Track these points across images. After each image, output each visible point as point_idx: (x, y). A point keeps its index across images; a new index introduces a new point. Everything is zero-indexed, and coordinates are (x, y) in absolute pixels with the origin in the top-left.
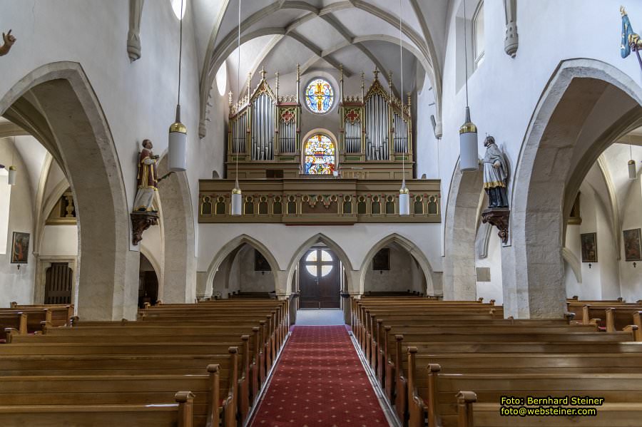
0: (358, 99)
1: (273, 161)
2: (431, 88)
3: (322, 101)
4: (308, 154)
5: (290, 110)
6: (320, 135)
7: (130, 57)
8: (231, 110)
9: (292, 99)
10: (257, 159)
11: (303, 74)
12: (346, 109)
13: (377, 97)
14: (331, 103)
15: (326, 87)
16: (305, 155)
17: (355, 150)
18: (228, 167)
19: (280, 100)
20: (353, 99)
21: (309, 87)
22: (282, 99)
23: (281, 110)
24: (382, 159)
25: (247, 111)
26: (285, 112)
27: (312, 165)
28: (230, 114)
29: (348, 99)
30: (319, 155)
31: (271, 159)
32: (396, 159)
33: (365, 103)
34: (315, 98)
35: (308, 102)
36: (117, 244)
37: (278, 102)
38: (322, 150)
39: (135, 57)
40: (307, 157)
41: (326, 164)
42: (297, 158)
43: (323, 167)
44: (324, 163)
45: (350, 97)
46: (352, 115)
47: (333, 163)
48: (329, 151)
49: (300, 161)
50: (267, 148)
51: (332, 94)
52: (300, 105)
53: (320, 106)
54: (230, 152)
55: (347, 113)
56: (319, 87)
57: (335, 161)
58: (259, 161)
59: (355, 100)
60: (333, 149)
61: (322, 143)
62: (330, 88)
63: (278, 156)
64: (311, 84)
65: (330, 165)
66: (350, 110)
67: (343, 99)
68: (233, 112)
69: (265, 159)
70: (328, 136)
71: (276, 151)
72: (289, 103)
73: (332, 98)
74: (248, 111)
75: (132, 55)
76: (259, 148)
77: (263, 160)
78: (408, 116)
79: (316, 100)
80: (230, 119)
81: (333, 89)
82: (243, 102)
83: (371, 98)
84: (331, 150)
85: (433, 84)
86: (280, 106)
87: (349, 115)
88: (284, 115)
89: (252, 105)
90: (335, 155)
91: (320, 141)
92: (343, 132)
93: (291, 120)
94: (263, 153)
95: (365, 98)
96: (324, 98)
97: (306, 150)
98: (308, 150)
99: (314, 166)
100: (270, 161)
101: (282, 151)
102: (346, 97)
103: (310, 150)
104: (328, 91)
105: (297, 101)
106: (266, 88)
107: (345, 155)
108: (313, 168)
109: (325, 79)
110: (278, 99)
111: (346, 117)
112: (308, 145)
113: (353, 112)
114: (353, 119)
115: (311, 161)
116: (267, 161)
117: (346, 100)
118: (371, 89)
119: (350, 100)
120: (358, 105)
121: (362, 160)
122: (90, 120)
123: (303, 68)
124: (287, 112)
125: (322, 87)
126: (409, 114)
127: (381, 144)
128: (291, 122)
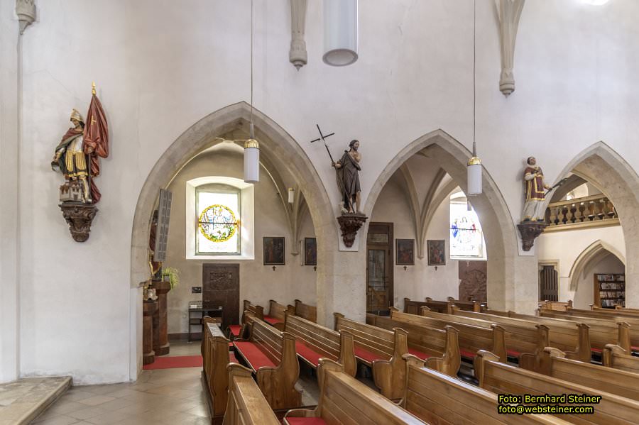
7: (505, 94)
36: (506, 251)
39: (510, 91)
75: (505, 92)
122: (462, 162)
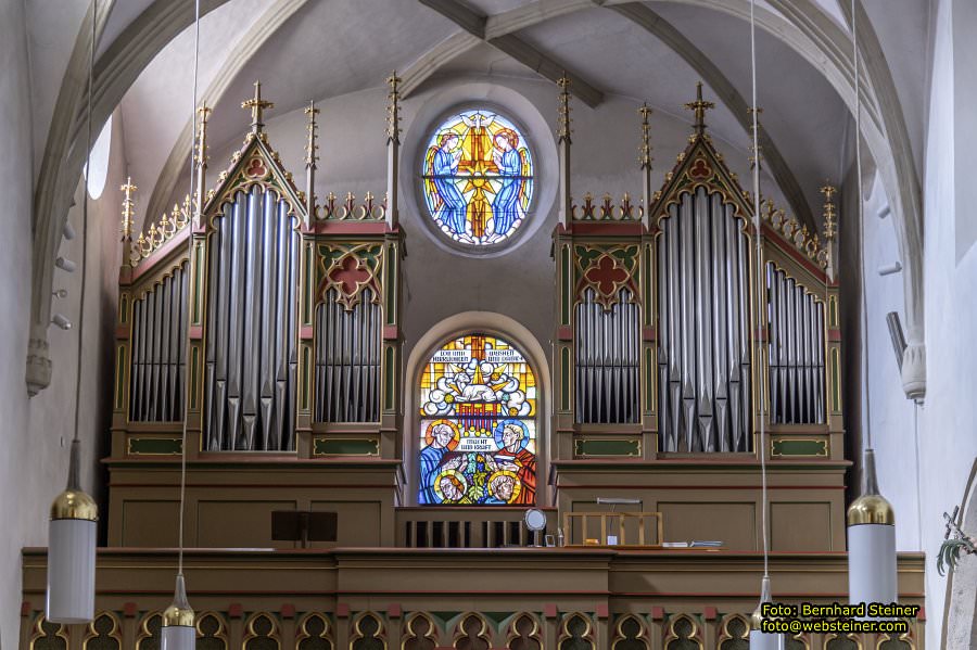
0: (627, 209)
1: (293, 456)
2: (887, 211)
3: (491, 198)
4: (432, 410)
5: (361, 253)
6: (478, 333)
8: (127, 253)
9: (370, 208)
10: (225, 446)
11: (411, 95)
12: (581, 250)
13: (702, 201)
14: (522, 208)
15: (504, 143)
16: (419, 418)
17: (619, 409)
18: (116, 477)
19: (322, 214)
20: (608, 209)
21: (434, 142)
22: (331, 208)
23: (325, 254)
24: (724, 447)
25: (191, 255)
26: (339, 260)
27: (448, 455)
28: (126, 269)
29: (589, 210)
30: (476, 416)
31: (284, 447)
32: (779, 448)
33: (654, 227)
34: (462, 185)
35: (432, 202)
37: (316, 223)
38: (489, 396)
40: (425, 425)
41: (504, 451)
42: (387, 444)
43: (491, 466)
44: (494, 448)
45: (598, 203)
46: (606, 276)
47: (531, 447)
48: (516, 399)
49: (398, 453)
50: (267, 402)
51: (529, 171)
52: (399, 233)
53: (478, 218)
54: (120, 419)
55: (585, 264)
56: (477, 140)
57: (541, 441)
58: (233, 455)
59: (618, 214)
60: (532, 393)
61: (487, 368)
62: (522, 144)
63: (313, 433)
64: (444, 129)
65: (522, 456)
66: (595, 254)
67: (570, 209)
68: (135, 258)
69: (259, 445)
70: (513, 342)
71: (304, 416)
72: (357, 224)
73: (529, 188)
74: (196, 257)
76: (235, 402)
77: (249, 453)
78: (824, 277)
79: (463, 191)
80: (122, 286)
81: (533, 147)
82: (173, 221)
83: (679, 207)
84: (522, 396)
85: (894, 199)
86: (321, 235)
87: (593, 275)
88: (335, 274)
89: (211, 234)
90: (538, 418)
91: (480, 358)
92: (569, 341)
93: (366, 290)
94: (250, 421)
95: (655, 208)
96: (496, 186)
97: (424, 399)
98: (432, 398)
99: (455, 463)
100: (279, 456)
101: (326, 413)
102: (579, 202)
103: (438, 396)
104: (511, 157)
105: (389, 219)
106: (269, 167)
107: (576, 434)
108: (449, 469)
109: (501, 110)
110: (314, 209)
111: (581, 284)
112: (431, 376)
113: (608, 261)
114: (607, 288)
115: (443, 440)
116: (267, 455)
117: (579, 214)
118: (677, 173)
119: (598, 214)
120: (629, 232)
121: (644, 452)
123: (414, 71)
124: (349, 261)
125: (487, 142)
126: (830, 272)
127: (720, 391)
128: (364, 303)
